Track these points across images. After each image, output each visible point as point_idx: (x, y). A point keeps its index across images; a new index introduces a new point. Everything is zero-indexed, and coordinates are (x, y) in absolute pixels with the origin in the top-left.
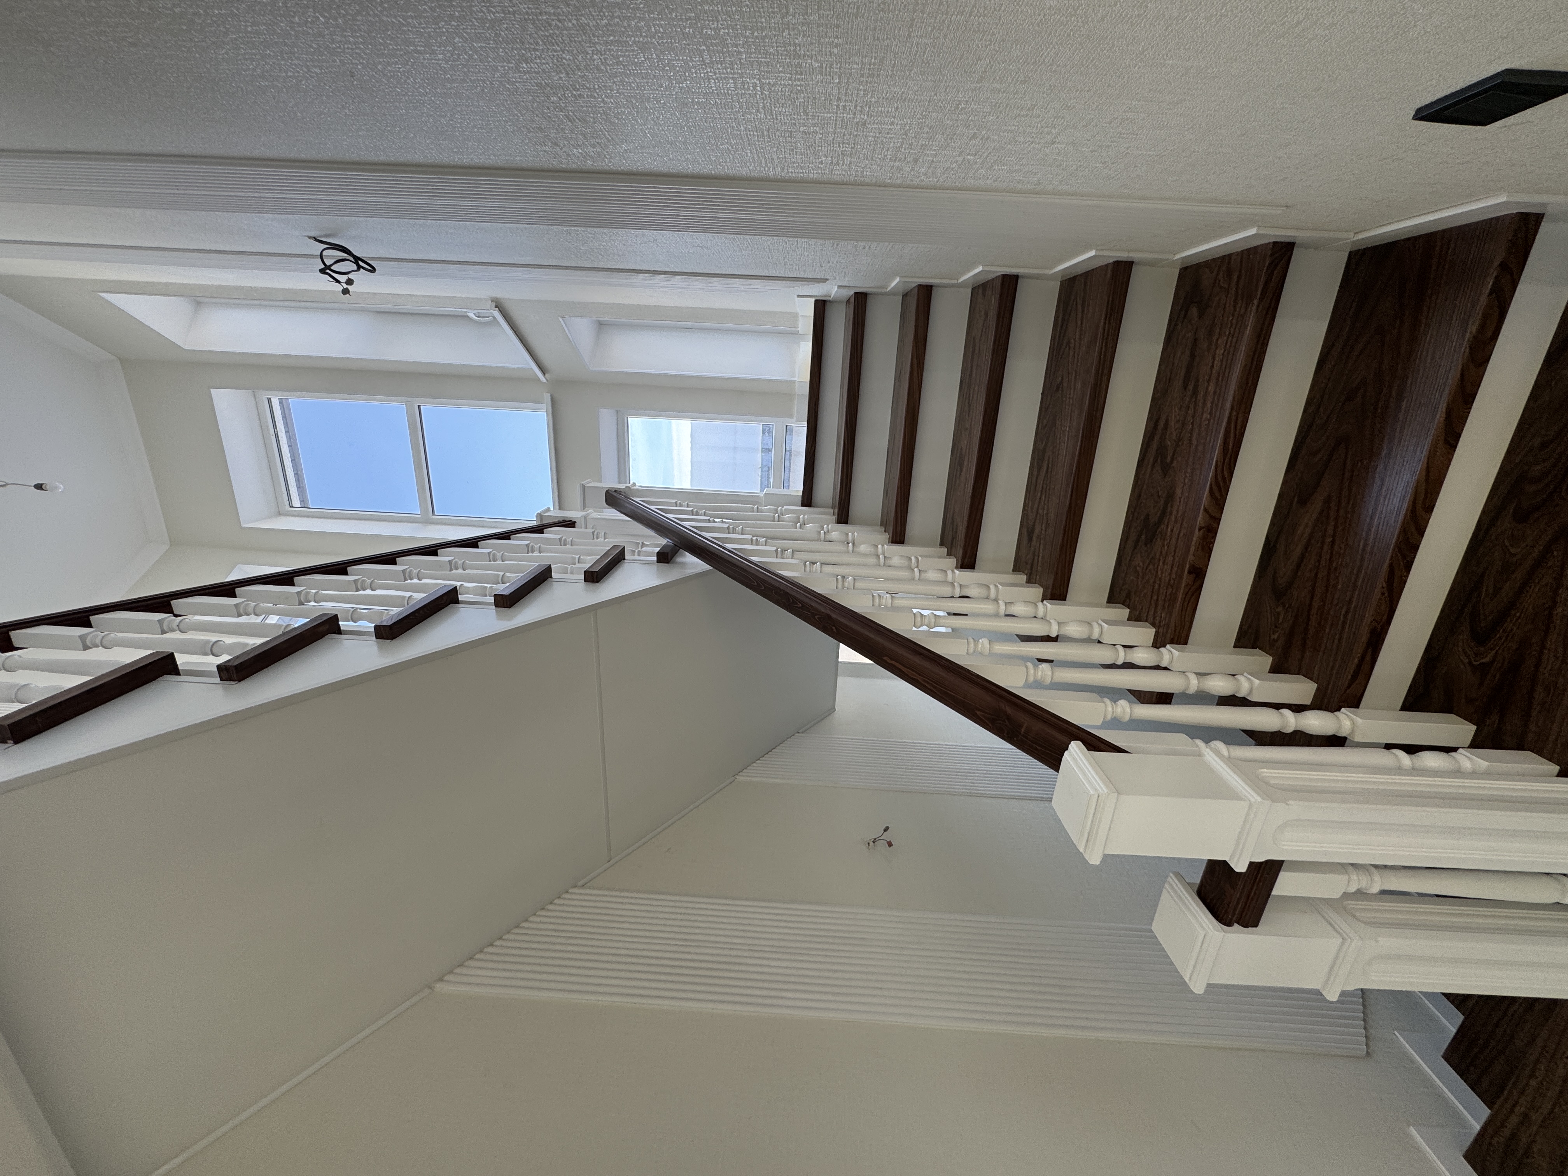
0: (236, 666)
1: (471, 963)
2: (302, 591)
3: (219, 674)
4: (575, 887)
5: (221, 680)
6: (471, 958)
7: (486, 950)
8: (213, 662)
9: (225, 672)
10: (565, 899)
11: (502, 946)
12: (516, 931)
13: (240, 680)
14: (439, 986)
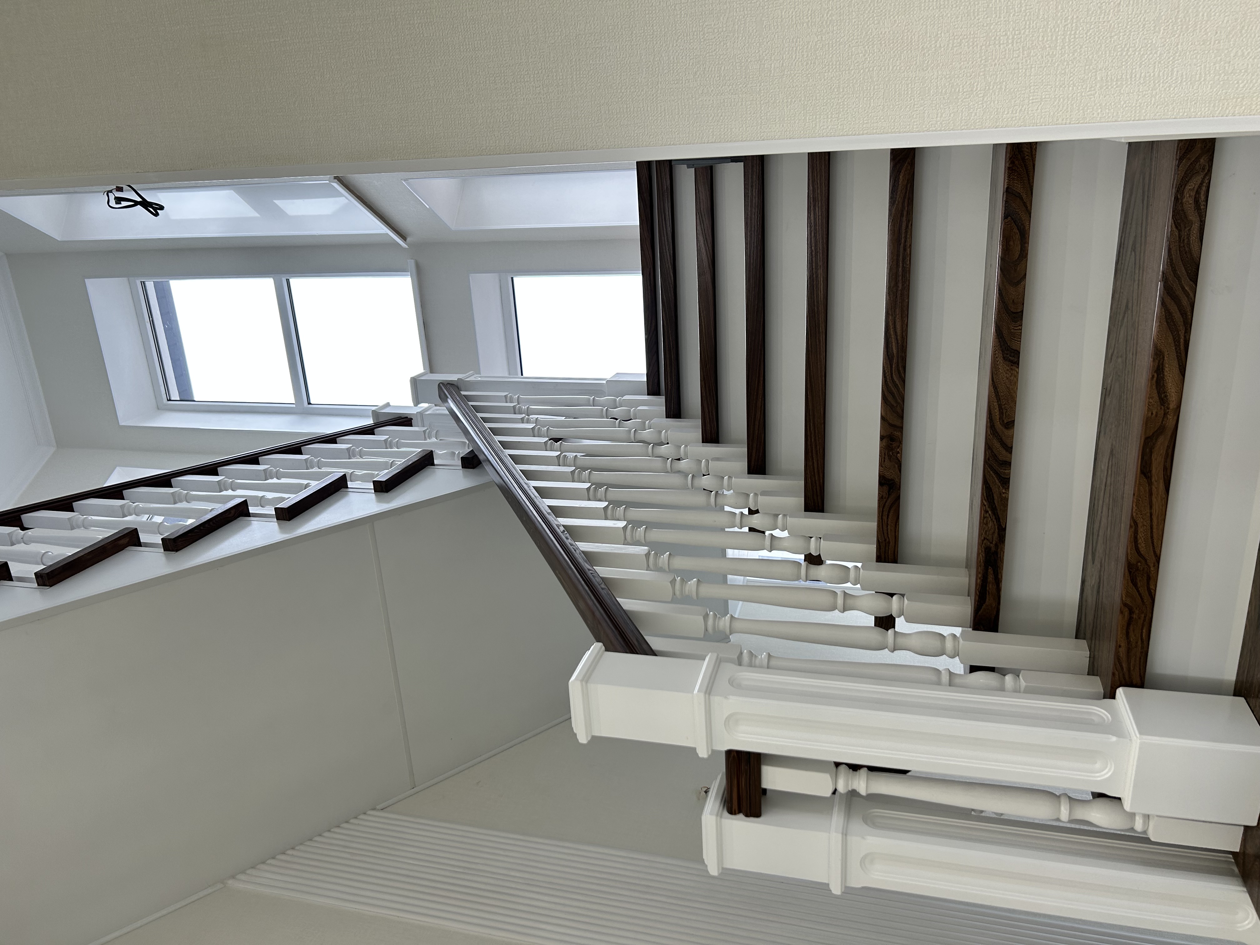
0: (47, 574)
1: (262, 866)
2: (126, 504)
3: (37, 580)
4: (374, 809)
5: (38, 585)
6: (263, 863)
7: (278, 857)
8: (32, 569)
9: (40, 579)
10: (362, 819)
11: (292, 855)
12: (308, 843)
13: (51, 586)
14: (230, 882)
